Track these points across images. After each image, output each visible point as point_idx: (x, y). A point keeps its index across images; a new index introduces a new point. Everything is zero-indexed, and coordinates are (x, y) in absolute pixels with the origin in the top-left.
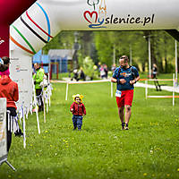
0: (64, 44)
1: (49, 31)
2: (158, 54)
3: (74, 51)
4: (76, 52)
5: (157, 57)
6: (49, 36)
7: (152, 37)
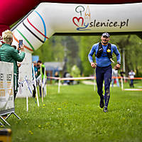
0: (56, 59)
1: (45, 33)
2: (131, 64)
3: (64, 63)
4: (65, 64)
5: (130, 66)
6: (45, 36)
7: (126, 51)
